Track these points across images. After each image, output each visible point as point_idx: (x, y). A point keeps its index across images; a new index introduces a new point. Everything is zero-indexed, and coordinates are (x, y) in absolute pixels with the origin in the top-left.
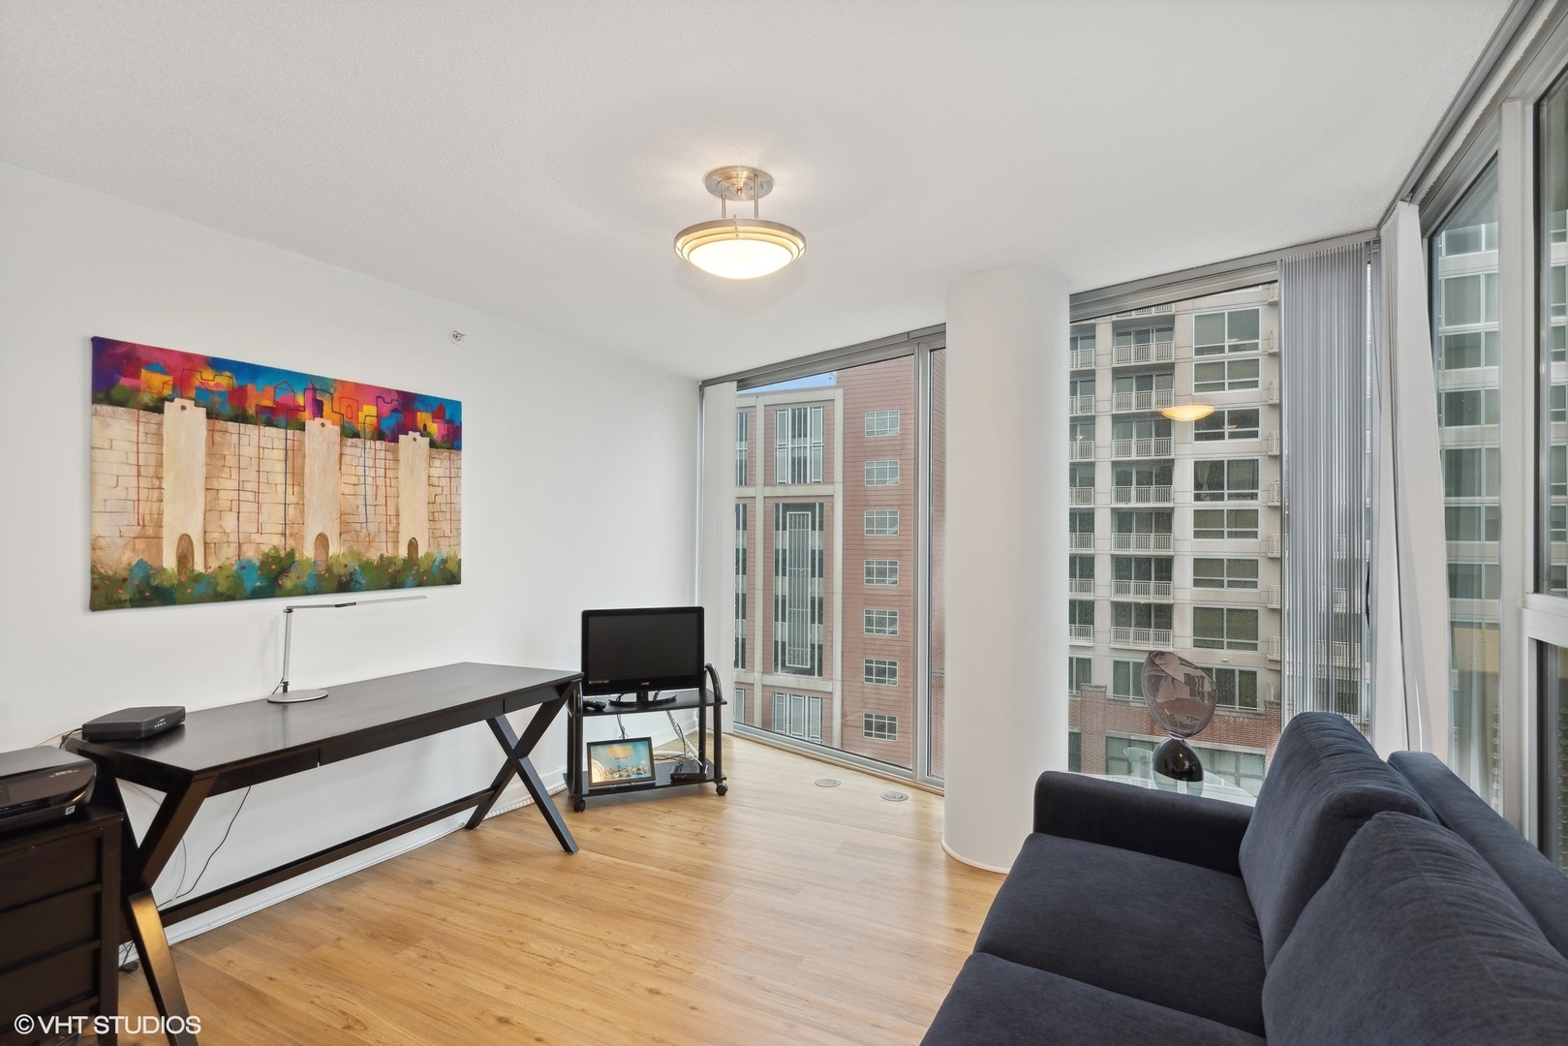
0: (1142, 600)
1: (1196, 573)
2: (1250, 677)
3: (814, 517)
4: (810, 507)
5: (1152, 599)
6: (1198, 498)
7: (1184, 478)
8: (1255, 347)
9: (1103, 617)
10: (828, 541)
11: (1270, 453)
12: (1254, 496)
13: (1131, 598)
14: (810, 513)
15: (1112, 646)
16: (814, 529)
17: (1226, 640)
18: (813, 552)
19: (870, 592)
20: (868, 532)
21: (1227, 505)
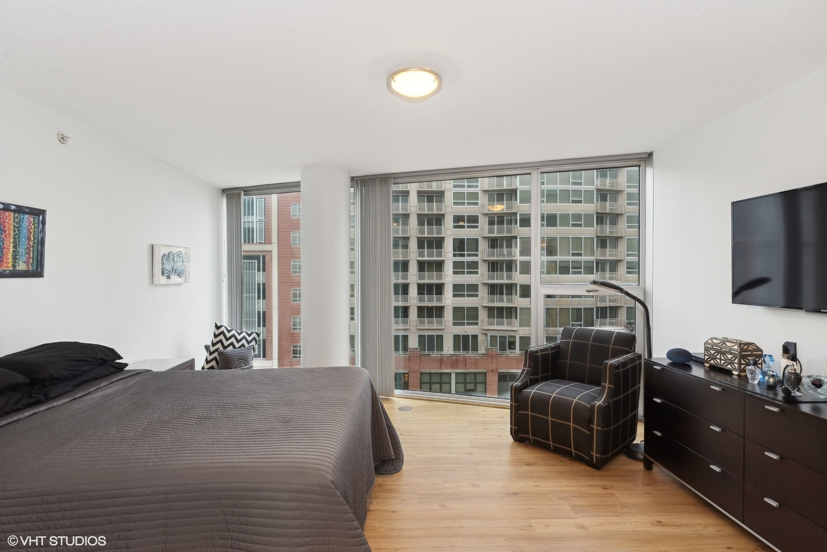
0: (430, 305)
1: (454, 291)
2: (475, 337)
3: (259, 263)
4: (257, 258)
5: (435, 304)
6: (454, 255)
7: (448, 246)
8: (477, 187)
9: (413, 313)
10: (269, 278)
11: (484, 236)
12: (476, 255)
13: (426, 304)
14: (256, 261)
15: (418, 328)
16: (259, 270)
17: (466, 321)
18: (259, 284)
19: (294, 307)
20: (293, 272)
21: (466, 259)
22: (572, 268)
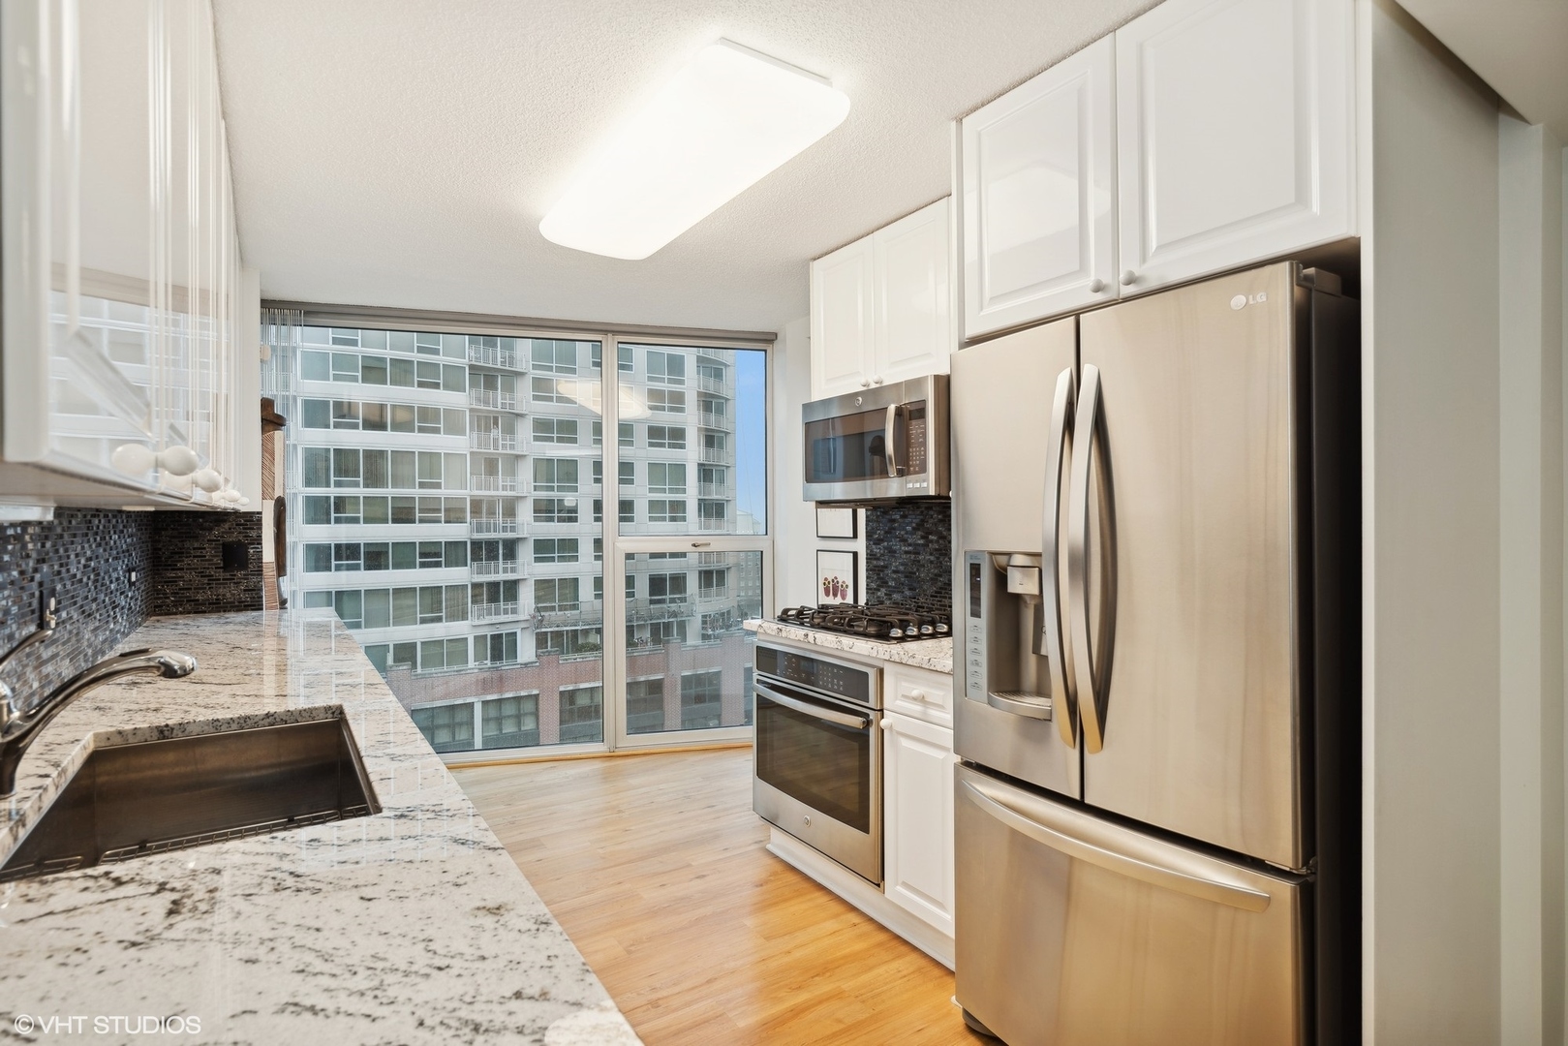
22: (421, 511)
